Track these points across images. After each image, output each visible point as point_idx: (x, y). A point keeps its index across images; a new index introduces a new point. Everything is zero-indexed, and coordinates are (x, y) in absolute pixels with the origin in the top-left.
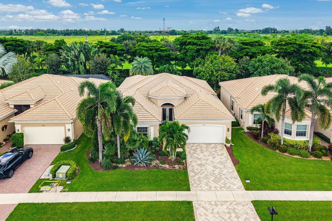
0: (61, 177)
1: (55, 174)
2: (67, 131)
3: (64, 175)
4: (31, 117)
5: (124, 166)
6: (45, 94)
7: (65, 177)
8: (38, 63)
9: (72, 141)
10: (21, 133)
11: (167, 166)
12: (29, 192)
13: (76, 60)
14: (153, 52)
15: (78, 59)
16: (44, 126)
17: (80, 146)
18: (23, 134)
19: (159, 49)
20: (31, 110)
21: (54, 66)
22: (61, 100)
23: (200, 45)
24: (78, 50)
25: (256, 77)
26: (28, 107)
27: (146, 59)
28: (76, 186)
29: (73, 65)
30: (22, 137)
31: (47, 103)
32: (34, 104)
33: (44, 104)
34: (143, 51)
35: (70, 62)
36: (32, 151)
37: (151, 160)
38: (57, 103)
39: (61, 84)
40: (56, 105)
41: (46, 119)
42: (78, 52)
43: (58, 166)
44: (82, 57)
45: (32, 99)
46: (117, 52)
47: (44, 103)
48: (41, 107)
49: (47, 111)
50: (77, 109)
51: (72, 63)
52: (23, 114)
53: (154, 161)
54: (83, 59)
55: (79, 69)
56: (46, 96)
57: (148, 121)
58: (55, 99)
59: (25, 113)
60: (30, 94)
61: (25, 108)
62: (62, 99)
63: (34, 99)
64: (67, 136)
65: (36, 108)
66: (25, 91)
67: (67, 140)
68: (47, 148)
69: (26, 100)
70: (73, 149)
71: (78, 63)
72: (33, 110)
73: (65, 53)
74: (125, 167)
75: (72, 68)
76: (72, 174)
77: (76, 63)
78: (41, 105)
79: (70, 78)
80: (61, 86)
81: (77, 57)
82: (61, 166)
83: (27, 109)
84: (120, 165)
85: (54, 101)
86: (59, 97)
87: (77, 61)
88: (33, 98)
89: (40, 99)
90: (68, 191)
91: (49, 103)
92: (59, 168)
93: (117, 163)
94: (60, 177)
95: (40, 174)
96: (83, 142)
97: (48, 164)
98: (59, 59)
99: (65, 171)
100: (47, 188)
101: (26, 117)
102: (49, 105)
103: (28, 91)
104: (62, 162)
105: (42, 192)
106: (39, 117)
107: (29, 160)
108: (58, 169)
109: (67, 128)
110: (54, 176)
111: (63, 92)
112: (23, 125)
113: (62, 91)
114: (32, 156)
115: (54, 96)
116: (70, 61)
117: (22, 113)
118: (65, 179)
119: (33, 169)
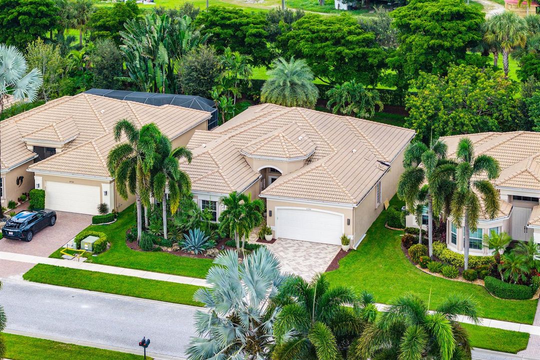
0: (87, 249)
1: (80, 244)
2: (103, 193)
3: (91, 246)
4: (56, 167)
5: (170, 250)
6: (78, 133)
7: (91, 250)
8: (76, 60)
9: (110, 212)
10: (41, 190)
12: (49, 257)
13: (149, 58)
14: (324, 46)
15: (155, 56)
16: (73, 182)
17: (120, 221)
18: (44, 191)
19: (343, 38)
20: (56, 157)
21: (107, 69)
22: (100, 145)
23: (440, 36)
24: (154, 37)
25: (491, 133)
26: (52, 151)
27: (299, 65)
28: (103, 259)
29: (144, 68)
30: (44, 196)
31: (80, 147)
32: (62, 148)
33: (75, 149)
34: (302, 43)
35: (137, 62)
36: (55, 216)
37: (208, 248)
38: (93, 149)
39: (106, 116)
40: (92, 152)
41: (76, 172)
42: (155, 41)
43: (84, 235)
44: (163, 52)
45: (59, 138)
46: (246, 39)
47: (75, 147)
48: (72, 153)
49: (77, 160)
50: (108, 157)
51: (143, 63)
52: (45, 162)
53: (212, 250)
54: (164, 58)
55: (154, 78)
56: (80, 136)
57: (217, 191)
58: (91, 142)
59: (48, 160)
60: (56, 129)
61: (49, 153)
62: (102, 144)
63: (61, 139)
64: (103, 203)
65: (64, 153)
66: (51, 124)
67: (103, 208)
68: (75, 217)
69: (50, 139)
70: (110, 223)
71: (154, 65)
72: (59, 156)
73: (131, 39)
74: (170, 252)
75: (141, 76)
76: (100, 246)
77: (150, 64)
78: (71, 149)
79: (126, 104)
80: (106, 119)
81: (153, 52)
82: (88, 236)
83: (51, 155)
84: (164, 248)
85: (90, 146)
86: (98, 139)
87: (153, 60)
88: (60, 136)
89: (70, 140)
90: (92, 263)
91: (83, 148)
92: (85, 237)
93: (161, 244)
94: (85, 248)
95: (63, 243)
96: (126, 217)
97: (74, 234)
98: (117, 52)
99: (92, 242)
100: (70, 256)
101: (49, 166)
102: (82, 151)
103: (54, 124)
104: (90, 232)
105: (63, 258)
106: (67, 168)
107: (51, 227)
108: (84, 239)
109: (104, 190)
110: (79, 247)
111: (107, 131)
112: (46, 178)
113: (106, 129)
114: (54, 223)
115: (91, 137)
116: (138, 59)
117: (45, 160)
118: (91, 252)
119: (55, 238)
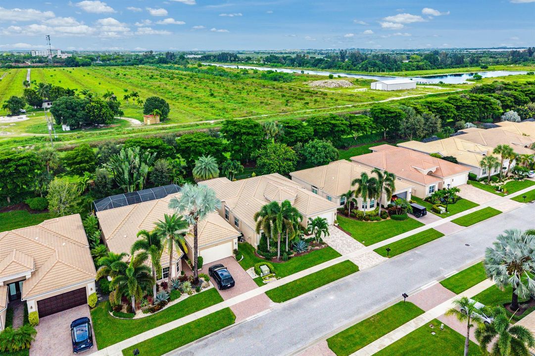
7: (269, 272)
11: (318, 247)
12: (260, 286)
13: (135, 172)
82: (260, 267)
90: (282, 278)
97: (243, 270)
105: (266, 283)
